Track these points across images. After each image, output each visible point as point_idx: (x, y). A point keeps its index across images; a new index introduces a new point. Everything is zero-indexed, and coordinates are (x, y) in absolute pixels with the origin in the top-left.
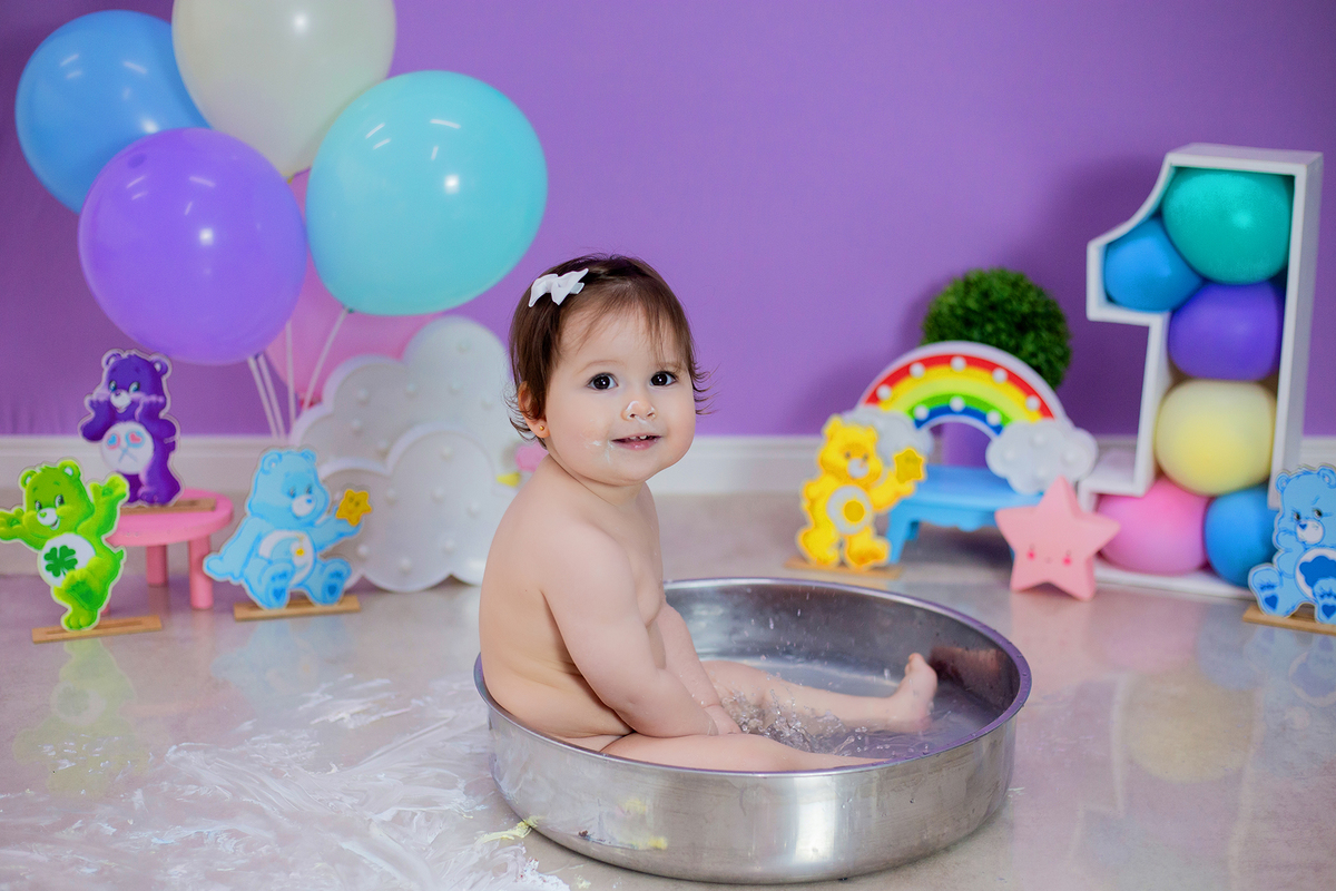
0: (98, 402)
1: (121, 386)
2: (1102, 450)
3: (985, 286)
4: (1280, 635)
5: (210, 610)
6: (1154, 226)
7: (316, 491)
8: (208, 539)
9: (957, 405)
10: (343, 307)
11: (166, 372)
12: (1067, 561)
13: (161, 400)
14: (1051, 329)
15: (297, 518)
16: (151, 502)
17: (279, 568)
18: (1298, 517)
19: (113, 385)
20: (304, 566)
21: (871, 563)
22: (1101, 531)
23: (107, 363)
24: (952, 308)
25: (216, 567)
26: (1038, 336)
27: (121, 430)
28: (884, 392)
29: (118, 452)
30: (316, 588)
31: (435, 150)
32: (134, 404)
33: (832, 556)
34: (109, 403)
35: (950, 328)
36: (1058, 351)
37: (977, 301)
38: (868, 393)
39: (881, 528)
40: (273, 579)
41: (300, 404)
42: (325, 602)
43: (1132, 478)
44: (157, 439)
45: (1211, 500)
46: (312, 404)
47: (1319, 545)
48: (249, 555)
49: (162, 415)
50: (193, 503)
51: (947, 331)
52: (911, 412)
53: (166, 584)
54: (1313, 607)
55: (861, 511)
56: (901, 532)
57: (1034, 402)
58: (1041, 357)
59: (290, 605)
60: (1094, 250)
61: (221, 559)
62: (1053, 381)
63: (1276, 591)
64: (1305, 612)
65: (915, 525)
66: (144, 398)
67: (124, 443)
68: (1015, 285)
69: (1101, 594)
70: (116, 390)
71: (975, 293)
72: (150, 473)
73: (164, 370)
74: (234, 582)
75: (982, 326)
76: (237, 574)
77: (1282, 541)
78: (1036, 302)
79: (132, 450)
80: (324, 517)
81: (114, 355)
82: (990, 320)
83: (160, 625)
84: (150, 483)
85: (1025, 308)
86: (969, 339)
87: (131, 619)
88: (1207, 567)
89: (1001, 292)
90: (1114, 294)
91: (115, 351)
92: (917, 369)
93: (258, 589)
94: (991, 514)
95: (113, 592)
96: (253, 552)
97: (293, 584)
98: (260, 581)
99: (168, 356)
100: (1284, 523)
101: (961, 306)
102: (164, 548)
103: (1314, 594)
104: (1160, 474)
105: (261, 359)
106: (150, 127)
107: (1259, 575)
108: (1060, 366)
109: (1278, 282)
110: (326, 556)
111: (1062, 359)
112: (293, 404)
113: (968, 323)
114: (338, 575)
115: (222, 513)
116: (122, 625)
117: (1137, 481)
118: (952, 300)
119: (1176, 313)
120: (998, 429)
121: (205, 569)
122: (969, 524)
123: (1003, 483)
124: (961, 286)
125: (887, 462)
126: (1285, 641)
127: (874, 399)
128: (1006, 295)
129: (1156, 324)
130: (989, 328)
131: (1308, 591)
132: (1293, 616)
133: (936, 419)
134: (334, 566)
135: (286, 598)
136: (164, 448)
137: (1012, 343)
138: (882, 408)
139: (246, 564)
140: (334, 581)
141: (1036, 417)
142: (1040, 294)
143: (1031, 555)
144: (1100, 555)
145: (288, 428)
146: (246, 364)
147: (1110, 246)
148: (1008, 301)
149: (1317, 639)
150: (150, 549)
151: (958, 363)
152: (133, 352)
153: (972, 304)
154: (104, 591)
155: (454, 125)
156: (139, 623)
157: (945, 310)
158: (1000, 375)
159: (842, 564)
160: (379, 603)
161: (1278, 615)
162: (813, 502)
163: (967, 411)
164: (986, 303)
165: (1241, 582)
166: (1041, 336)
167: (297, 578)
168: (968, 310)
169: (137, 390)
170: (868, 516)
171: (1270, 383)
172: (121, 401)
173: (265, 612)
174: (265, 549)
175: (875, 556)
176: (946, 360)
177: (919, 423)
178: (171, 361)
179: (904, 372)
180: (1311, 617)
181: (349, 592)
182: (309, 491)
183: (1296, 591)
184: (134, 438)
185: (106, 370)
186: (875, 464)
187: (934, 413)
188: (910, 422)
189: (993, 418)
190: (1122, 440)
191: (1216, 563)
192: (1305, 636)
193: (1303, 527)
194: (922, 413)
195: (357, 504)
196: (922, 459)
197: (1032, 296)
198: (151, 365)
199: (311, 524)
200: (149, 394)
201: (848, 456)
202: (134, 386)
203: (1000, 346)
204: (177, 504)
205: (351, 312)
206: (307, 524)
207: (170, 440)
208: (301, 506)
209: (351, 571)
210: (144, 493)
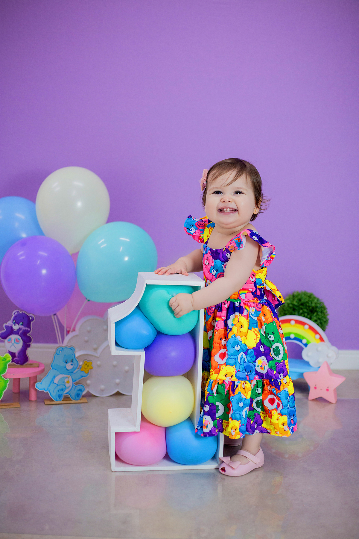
0: (8, 326)
1: (16, 322)
3: (299, 297)
5: (36, 401)
7: (74, 361)
8: (36, 377)
9: (292, 336)
10: (86, 299)
12: (328, 390)
13: (29, 329)
14: (321, 312)
15: (68, 370)
16: (17, 363)
17: (60, 387)
19: (14, 321)
20: (69, 387)
22: (338, 380)
23: (14, 314)
24: (288, 304)
25: (39, 386)
26: (317, 314)
27: (13, 337)
29: (11, 344)
30: (73, 394)
31: (122, 248)
32: (20, 329)
34: (11, 327)
36: (324, 319)
37: (297, 302)
40: (58, 391)
41: (68, 332)
42: (75, 400)
44: (24, 342)
46: (72, 331)
49: (28, 335)
50: (31, 365)
51: (286, 312)
53: (19, 393)
57: (318, 336)
58: (319, 321)
59: (63, 401)
61: (41, 384)
62: (323, 329)
66: (23, 328)
67: (13, 342)
68: (310, 297)
70: (15, 324)
71: (296, 299)
73: (33, 319)
74: (45, 392)
75: (299, 311)
76: (46, 389)
78: (317, 303)
79: (15, 344)
80: (77, 370)
81: (17, 312)
82: (302, 309)
83: (20, 406)
84: (19, 357)
85: (313, 305)
86: (294, 314)
87: (10, 404)
89: (305, 299)
91: (18, 310)
93: (53, 394)
94: (302, 374)
95: (4, 394)
96: (52, 381)
97: (65, 393)
98: (54, 392)
101: (291, 304)
102: (19, 379)
106: (24, 236)
108: (324, 325)
110: (77, 384)
111: (326, 322)
112: (65, 331)
113: (294, 310)
114: (80, 390)
115: (41, 368)
116: (7, 405)
118: (289, 302)
120: (306, 345)
121: (35, 387)
123: (307, 363)
124: (291, 297)
128: (307, 300)
130: (301, 311)
134: (79, 387)
135: (63, 398)
137: (309, 316)
139: (49, 386)
140: (79, 392)
141: (319, 341)
142: (318, 300)
143: (315, 388)
145: (63, 339)
146: (51, 316)
148: (308, 302)
150: (14, 379)
151: (293, 322)
152: (23, 312)
153: (295, 303)
154: (2, 393)
155: (128, 240)
156: (13, 405)
158: (307, 326)
160: (94, 400)
163: (295, 339)
164: (300, 303)
166: (319, 314)
167: (66, 391)
168: (294, 305)
169: (22, 325)
172: (16, 327)
174: (56, 381)
176: (288, 321)
181: (83, 396)
182: (72, 361)
184: (17, 341)
185: (13, 316)
189: (304, 341)
195: (88, 366)
197: (316, 301)
198: (28, 317)
202: (21, 323)
203: (305, 316)
204: (26, 365)
205: (89, 301)
206: (71, 372)
207: (29, 343)
208: (69, 366)
209: (84, 389)
210: (16, 360)
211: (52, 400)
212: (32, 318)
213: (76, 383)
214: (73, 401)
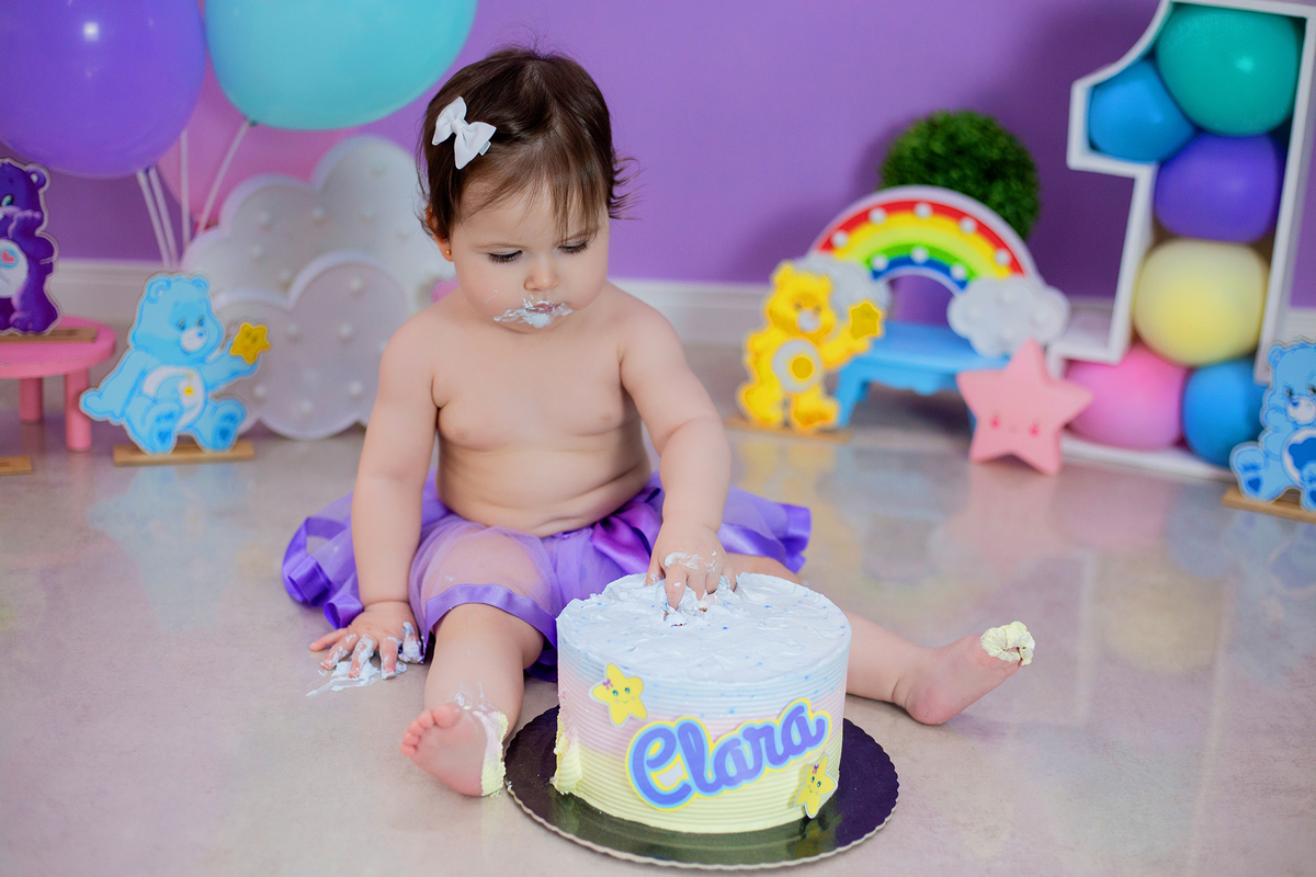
2: (1073, 312)
3: (952, 129)
4: (1261, 520)
5: (88, 452)
6: (1147, 69)
7: (208, 322)
8: (86, 372)
9: (920, 255)
10: (244, 118)
11: (43, 185)
13: (37, 215)
14: (1022, 179)
15: (186, 353)
16: (25, 329)
17: (165, 408)
18: (1291, 394)
20: (193, 407)
21: (818, 424)
22: (1071, 400)
24: (914, 150)
25: (95, 404)
26: (1007, 186)
28: (840, 238)
32: (7, 219)
33: (775, 415)
35: (911, 173)
36: (1027, 202)
37: (943, 144)
38: (821, 239)
39: (831, 386)
40: (158, 420)
41: (194, 227)
42: (216, 447)
43: (1106, 343)
44: (31, 259)
45: (1190, 372)
46: (208, 227)
47: (1310, 425)
48: (132, 392)
49: (38, 232)
50: (71, 333)
51: (909, 176)
52: (868, 261)
53: (41, 420)
54: (1299, 493)
55: (809, 368)
56: (851, 392)
57: (1004, 257)
60: (1080, 92)
61: (100, 396)
62: (1023, 233)
63: (1262, 474)
64: (1291, 496)
65: (866, 386)
66: (18, 213)
68: (984, 128)
69: (1069, 469)
71: (940, 136)
72: (24, 296)
73: (41, 183)
74: (114, 422)
75: (947, 172)
76: (118, 413)
77: (1270, 418)
78: (1006, 148)
79: (4, 271)
80: (217, 353)
82: (955, 166)
83: (30, 468)
84: (24, 309)
85: (995, 154)
88: (1182, 443)
89: (969, 135)
90: (1098, 141)
92: (877, 215)
93: (141, 430)
94: (952, 377)
96: (136, 389)
97: (180, 426)
98: (144, 422)
99: (44, 166)
100: (1274, 399)
101: (925, 149)
102: (40, 381)
103: (1302, 479)
104: (1136, 340)
105: (153, 174)
107: (1242, 455)
108: (1028, 219)
109: (1280, 137)
111: (1031, 212)
112: (186, 227)
113: (932, 168)
114: (231, 417)
115: (103, 345)
117: (1114, 348)
118: (915, 143)
119: (1165, 165)
120: (962, 284)
121: (82, 406)
122: (925, 386)
123: (964, 344)
124: (925, 128)
125: (841, 315)
126: (1266, 528)
127: (829, 246)
128: (974, 139)
129: (1144, 176)
130: (955, 174)
131: (1295, 474)
132: (1279, 501)
133: (895, 270)
134: (228, 407)
135: (172, 442)
136: (40, 270)
137: (980, 191)
138: (838, 256)
139: (128, 402)
140: (227, 424)
141: (1005, 273)
142: (1011, 140)
143: (995, 423)
144: (1069, 428)
145: (180, 251)
146: (134, 178)
147: (1097, 89)
148: (975, 145)
149: (1301, 527)
150: (24, 381)
151: (923, 210)
152: (7, 161)
153: (938, 147)
156: (7, 465)
157: (907, 153)
158: (969, 225)
159: (787, 424)
160: (275, 451)
161: (1261, 499)
162: (758, 355)
163: (931, 264)
164: (952, 147)
165: (1222, 460)
166: (1009, 185)
167: (185, 420)
168: (933, 153)
169: (11, 204)
170: (817, 374)
171: (1263, 246)
173: (148, 456)
174: (150, 386)
175: (823, 417)
176: (908, 206)
177: (876, 274)
178: (49, 172)
179: (863, 218)
180: (1297, 503)
181: (243, 437)
182: (201, 323)
183: (1282, 473)
184: (7, 257)
186: (827, 317)
187: (895, 263)
188: (866, 273)
189: (958, 272)
190: (1098, 304)
191: (1193, 439)
192: (1289, 523)
193: (1295, 404)
194: (881, 263)
195: (255, 340)
196: (880, 313)
197: (1002, 141)
198: (27, 175)
199: (202, 360)
200: (23, 209)
201: (798, 307)
202: (7, 199)
203: (967, 193)
204: (53, 333)
205: (254, 124)
206: (196, 360)
207: (47, 261)
208: (191, 340)
209: (244, 416)
210: (16, 320)
211: (136, 449)
212: (39, 178)
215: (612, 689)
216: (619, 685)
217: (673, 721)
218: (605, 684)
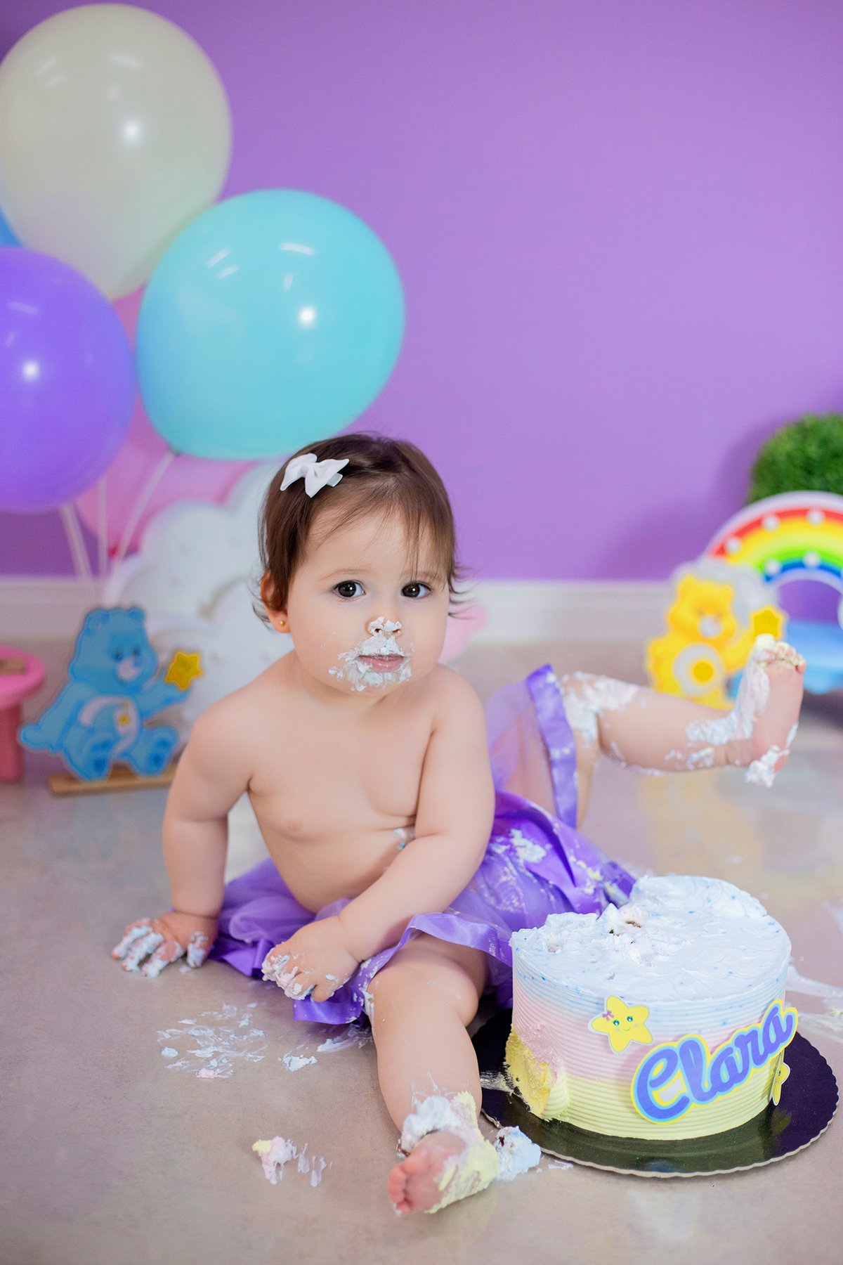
3: (825, 432)
7: (144, 652)
8: (19, 707)
9: (811, 560)
15: (122, 682)
17: (100, 737)
20: (127, 735)
24: (790, 454)
25: (34, 736)
28: (733, 545)
30: (141, 756)
31: (289, 279)
35: (788, 477)
37: (818, 448)
38: (715, 545)
40: (94, 749)
41: (112, 555)
42: (150, 773)
48: (69, 724)
52: (761, 566)
55: (711, 672)
59: (112, 777)
61: (38, 729)
71: (813, 439)
74: (52, 755)
75: (823, 475)
76: (55, 746)
80: (152, 681)
82: (833, 469)
86: (809, 488)
92: (770, 522)
93: (76, 759)
96: (73, 720)
97: (114, 754)
98: (79, 752)
101: (800, 454)
113: (809, 472)
114: (162, 743)
115: (33, 677)
118: (789, 447)
121: (20, 740)
122: (820, 685)
124: (797, 432)
127: (722, 551)
130: (831, 478)
133: (787, 574)
134: (160, 735)
135: (107, 770)
138: (731, 561)
139: (64, 733)
140: (159, 750)
151: (815, 516)
153: (813, 450)
157: (783, 457)
162: (659, 661)
164: (827, 451)
167: (120, 748)
168: (808, 458)
170: (718, 677)
173: (84, 785)
174: (86, 717)
176: (801, 513)
177: (769, 579)
179: (756, 525)
182: (136, 653)
186: (730, 622)
187: (787, 568)
188: (759, 577)
194: (773, 568)
196: (780, 619)
199: (137, 689)
201: (700, 613)
206: (132, 689)
209: (175, 740)
211: (74, 780)
213: (149, 721)
214: (142, 780)
215: (612, 1020)
216: (620, 1015)
217: (675, 1040)
218: (604, 1016)
